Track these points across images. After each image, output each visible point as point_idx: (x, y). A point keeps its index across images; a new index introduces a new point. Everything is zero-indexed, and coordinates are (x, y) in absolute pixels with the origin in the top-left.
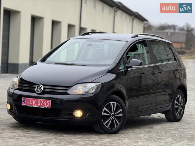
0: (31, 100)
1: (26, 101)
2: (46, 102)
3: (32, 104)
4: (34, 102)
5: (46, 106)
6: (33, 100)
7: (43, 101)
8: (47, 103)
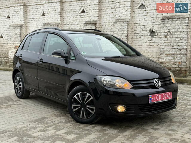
0: (157, 95)
1: (153, 98)
2: (168, 95)
3: (159, 100)
4: (160, 97)
5: (169, 98)
6: (159, 95)
7: (166, 94)
8: (170, 95)
